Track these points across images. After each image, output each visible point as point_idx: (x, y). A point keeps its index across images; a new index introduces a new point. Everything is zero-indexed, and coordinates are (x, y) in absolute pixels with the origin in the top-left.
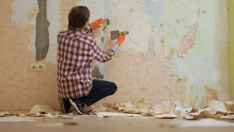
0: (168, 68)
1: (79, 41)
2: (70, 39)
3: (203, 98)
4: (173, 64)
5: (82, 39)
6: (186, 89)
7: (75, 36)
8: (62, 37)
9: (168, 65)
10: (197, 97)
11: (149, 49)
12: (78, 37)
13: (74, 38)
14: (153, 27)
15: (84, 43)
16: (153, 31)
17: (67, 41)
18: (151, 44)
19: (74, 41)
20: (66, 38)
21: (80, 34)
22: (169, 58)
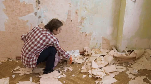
0: (80, 29)
1: (47, 38)
2: (42, 34)
3: (100, 44)
4: (83, 26)
5: (49, 37)
6: (90, 40)
7: (46, 33)
8: (38, 30)
9: (80, 27)
10: (97, 43)
11: (68, 18)
12: (47, 35)
13: (45, 35)
14: (70, 4)
15: (50, 40)
16: (70, 6)
17: (39, 34)
18: (69, 15)
19: (44, 36)
20: (40, 32)
21: (49, 33)
22: (81, 23)
